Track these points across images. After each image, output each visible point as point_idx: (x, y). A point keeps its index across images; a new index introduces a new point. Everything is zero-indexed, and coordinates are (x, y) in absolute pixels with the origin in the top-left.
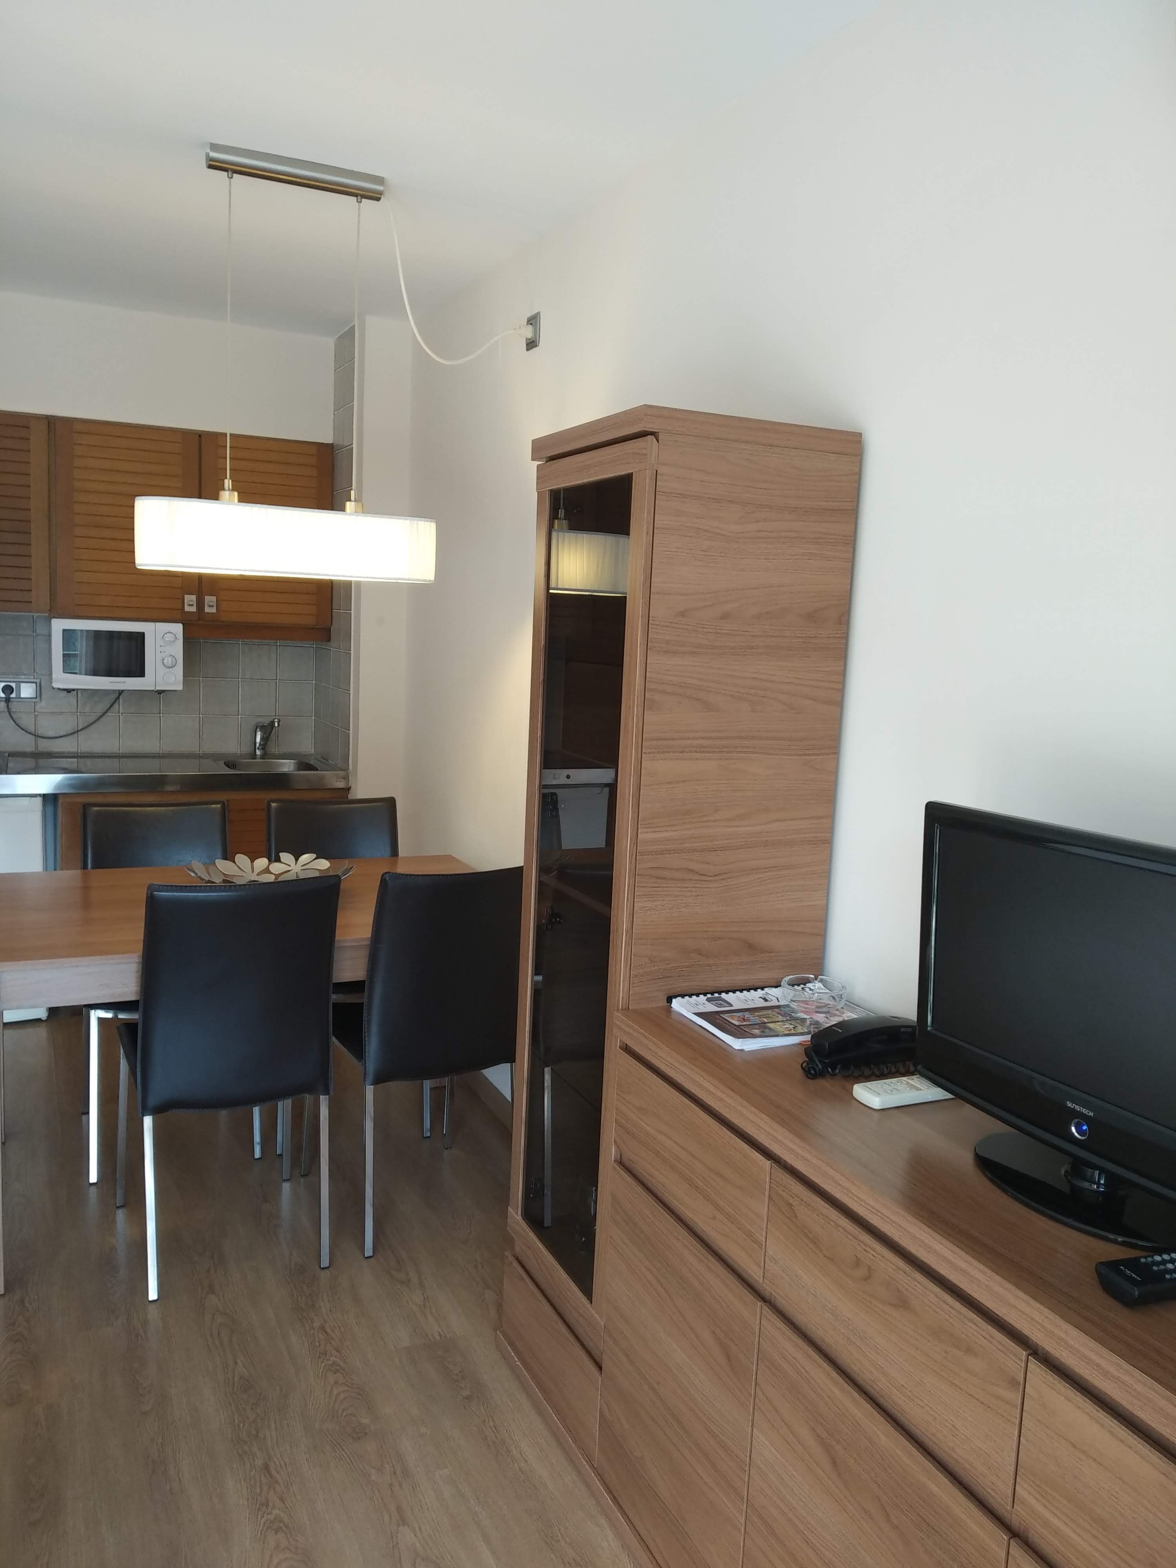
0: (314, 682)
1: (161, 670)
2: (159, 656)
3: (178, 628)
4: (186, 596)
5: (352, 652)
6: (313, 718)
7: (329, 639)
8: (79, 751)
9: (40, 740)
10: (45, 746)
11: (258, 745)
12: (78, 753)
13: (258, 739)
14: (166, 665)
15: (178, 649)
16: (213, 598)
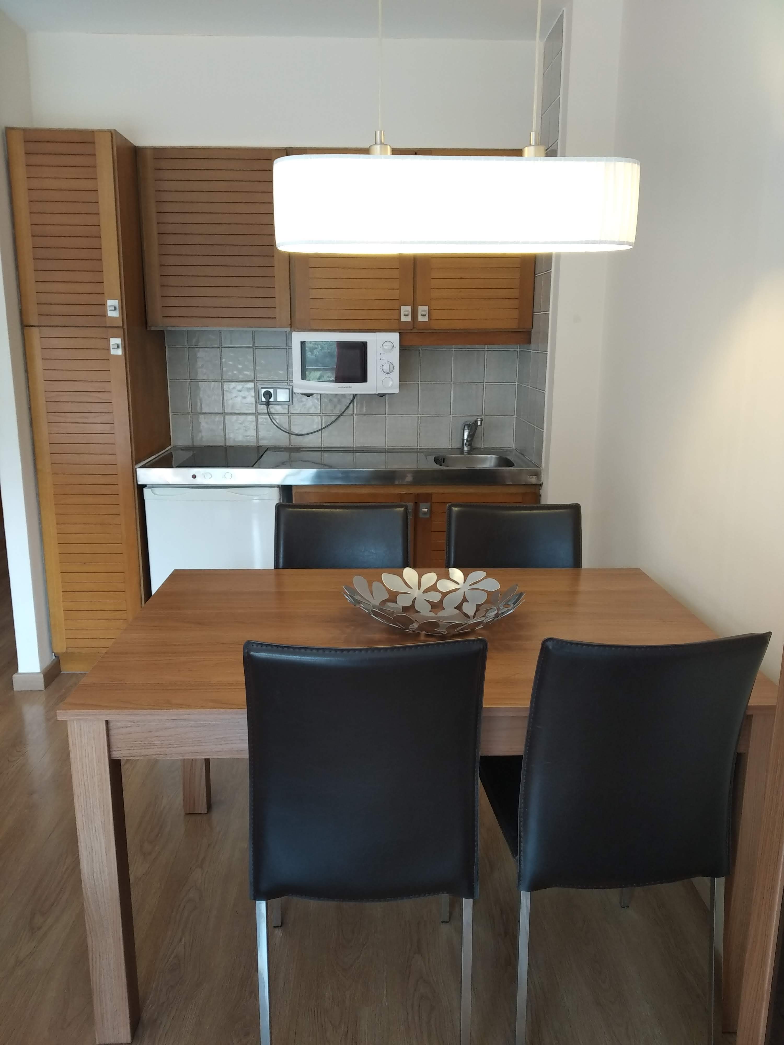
0: (517, 383)
1: (381, 376)
2: (379, 363)
3: (395, 337)
4: (402, 307)
5: (548, 353)
6: (515, 416)
7: (529, 342)
8: (322, 445)
9: (293, 437)
10: (297, 441)
11: (465, 441)
12: (321, 448)
13: (466, 436)
14: (385, 371)
15: (395, 356)
16: (426, 308)
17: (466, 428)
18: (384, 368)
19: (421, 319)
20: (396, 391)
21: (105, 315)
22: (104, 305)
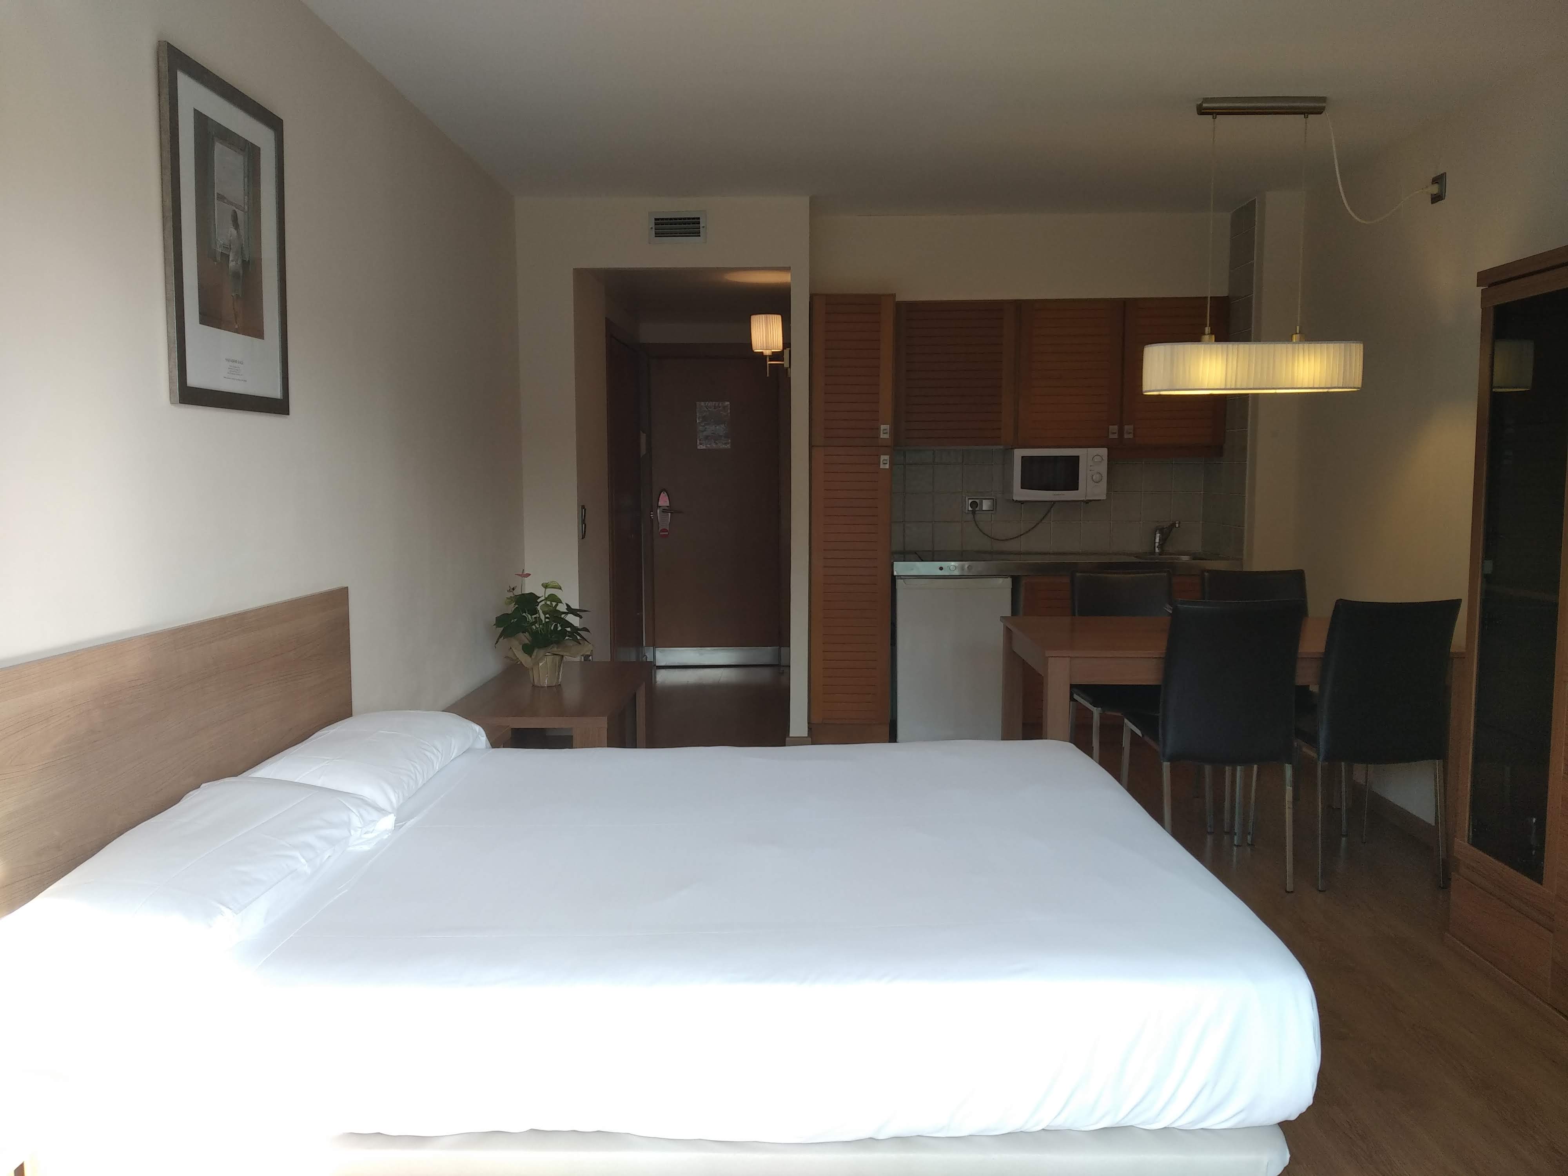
0: (1203, 491)
1: (1091, 484)
2: (1089, 474)
3: (1104, 452)
4: (1111, 427)
5: (1248, 462)
6: (1201, 523)
7: (1220, 455)
8: (1020, 549)
9: (996, 542)
10: (998, 546)
11: (1157, 544)
13: (1157, 540)
14: (1094, 480)
15: (1103, 468)
16: (1132, 427)
17: (1157, 532)
18: (1094, 478)
19: (1126, 436)
20: (1104, 497)
21: (878, 437)
22: (878, 429)
